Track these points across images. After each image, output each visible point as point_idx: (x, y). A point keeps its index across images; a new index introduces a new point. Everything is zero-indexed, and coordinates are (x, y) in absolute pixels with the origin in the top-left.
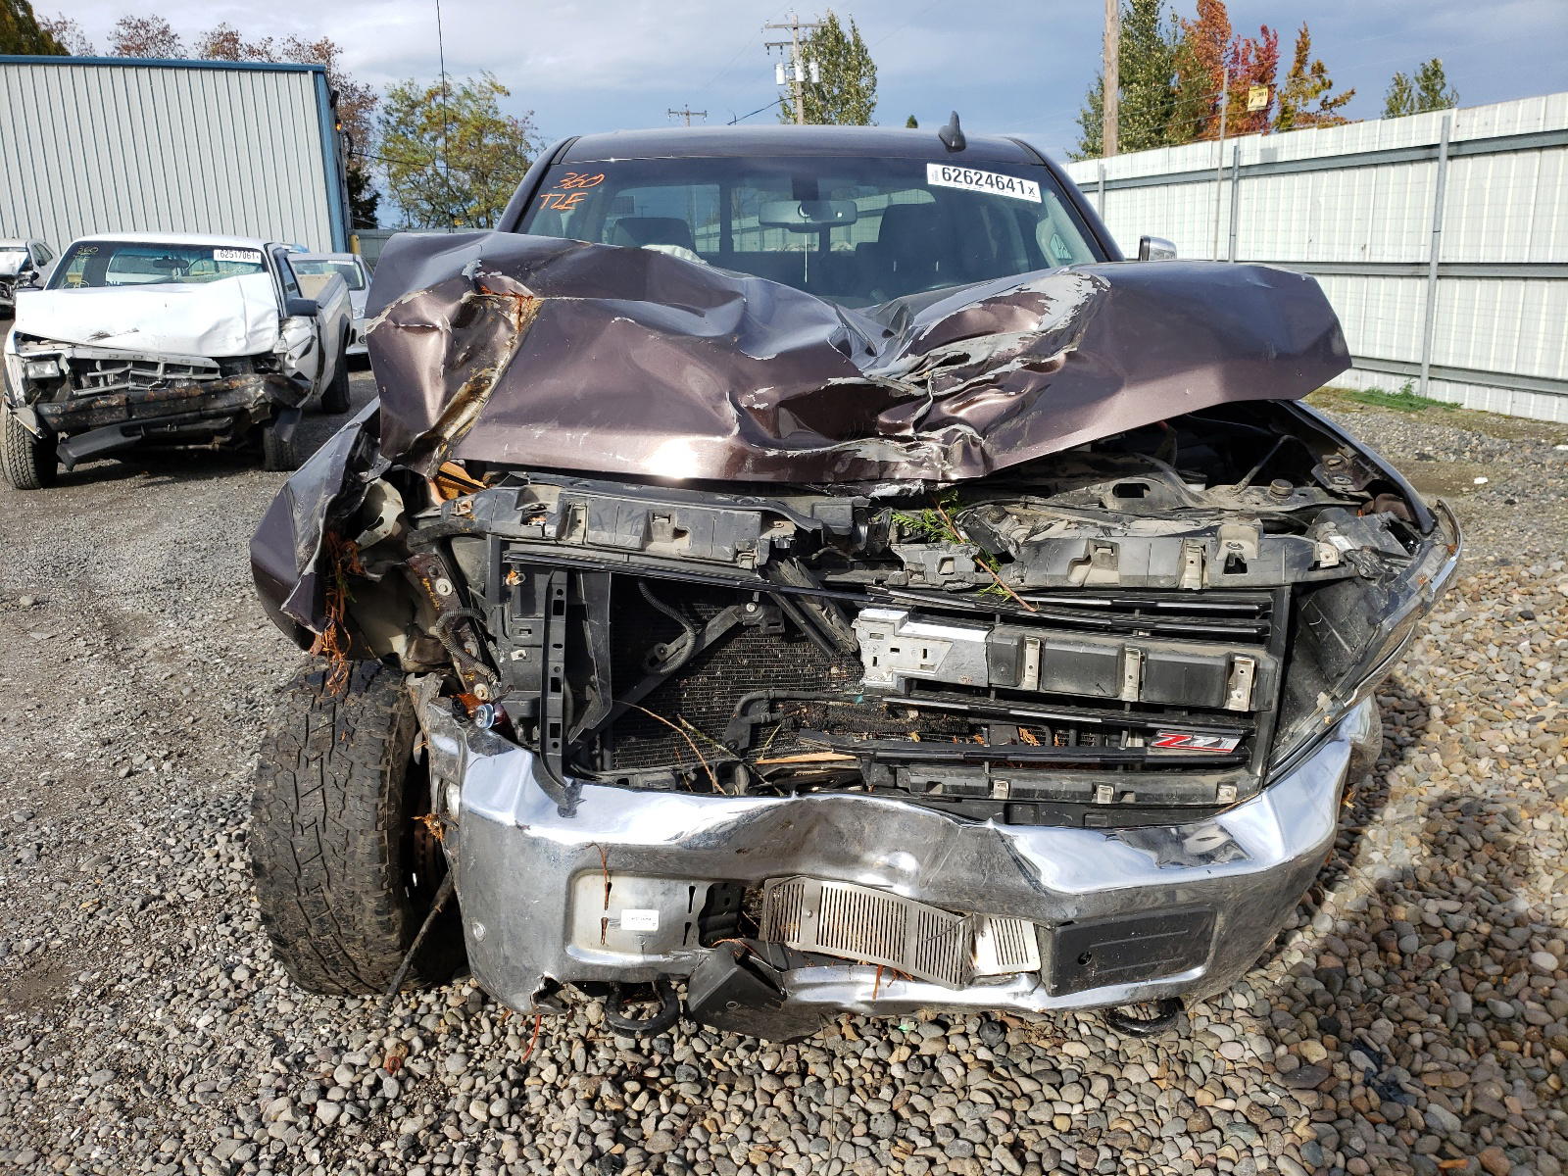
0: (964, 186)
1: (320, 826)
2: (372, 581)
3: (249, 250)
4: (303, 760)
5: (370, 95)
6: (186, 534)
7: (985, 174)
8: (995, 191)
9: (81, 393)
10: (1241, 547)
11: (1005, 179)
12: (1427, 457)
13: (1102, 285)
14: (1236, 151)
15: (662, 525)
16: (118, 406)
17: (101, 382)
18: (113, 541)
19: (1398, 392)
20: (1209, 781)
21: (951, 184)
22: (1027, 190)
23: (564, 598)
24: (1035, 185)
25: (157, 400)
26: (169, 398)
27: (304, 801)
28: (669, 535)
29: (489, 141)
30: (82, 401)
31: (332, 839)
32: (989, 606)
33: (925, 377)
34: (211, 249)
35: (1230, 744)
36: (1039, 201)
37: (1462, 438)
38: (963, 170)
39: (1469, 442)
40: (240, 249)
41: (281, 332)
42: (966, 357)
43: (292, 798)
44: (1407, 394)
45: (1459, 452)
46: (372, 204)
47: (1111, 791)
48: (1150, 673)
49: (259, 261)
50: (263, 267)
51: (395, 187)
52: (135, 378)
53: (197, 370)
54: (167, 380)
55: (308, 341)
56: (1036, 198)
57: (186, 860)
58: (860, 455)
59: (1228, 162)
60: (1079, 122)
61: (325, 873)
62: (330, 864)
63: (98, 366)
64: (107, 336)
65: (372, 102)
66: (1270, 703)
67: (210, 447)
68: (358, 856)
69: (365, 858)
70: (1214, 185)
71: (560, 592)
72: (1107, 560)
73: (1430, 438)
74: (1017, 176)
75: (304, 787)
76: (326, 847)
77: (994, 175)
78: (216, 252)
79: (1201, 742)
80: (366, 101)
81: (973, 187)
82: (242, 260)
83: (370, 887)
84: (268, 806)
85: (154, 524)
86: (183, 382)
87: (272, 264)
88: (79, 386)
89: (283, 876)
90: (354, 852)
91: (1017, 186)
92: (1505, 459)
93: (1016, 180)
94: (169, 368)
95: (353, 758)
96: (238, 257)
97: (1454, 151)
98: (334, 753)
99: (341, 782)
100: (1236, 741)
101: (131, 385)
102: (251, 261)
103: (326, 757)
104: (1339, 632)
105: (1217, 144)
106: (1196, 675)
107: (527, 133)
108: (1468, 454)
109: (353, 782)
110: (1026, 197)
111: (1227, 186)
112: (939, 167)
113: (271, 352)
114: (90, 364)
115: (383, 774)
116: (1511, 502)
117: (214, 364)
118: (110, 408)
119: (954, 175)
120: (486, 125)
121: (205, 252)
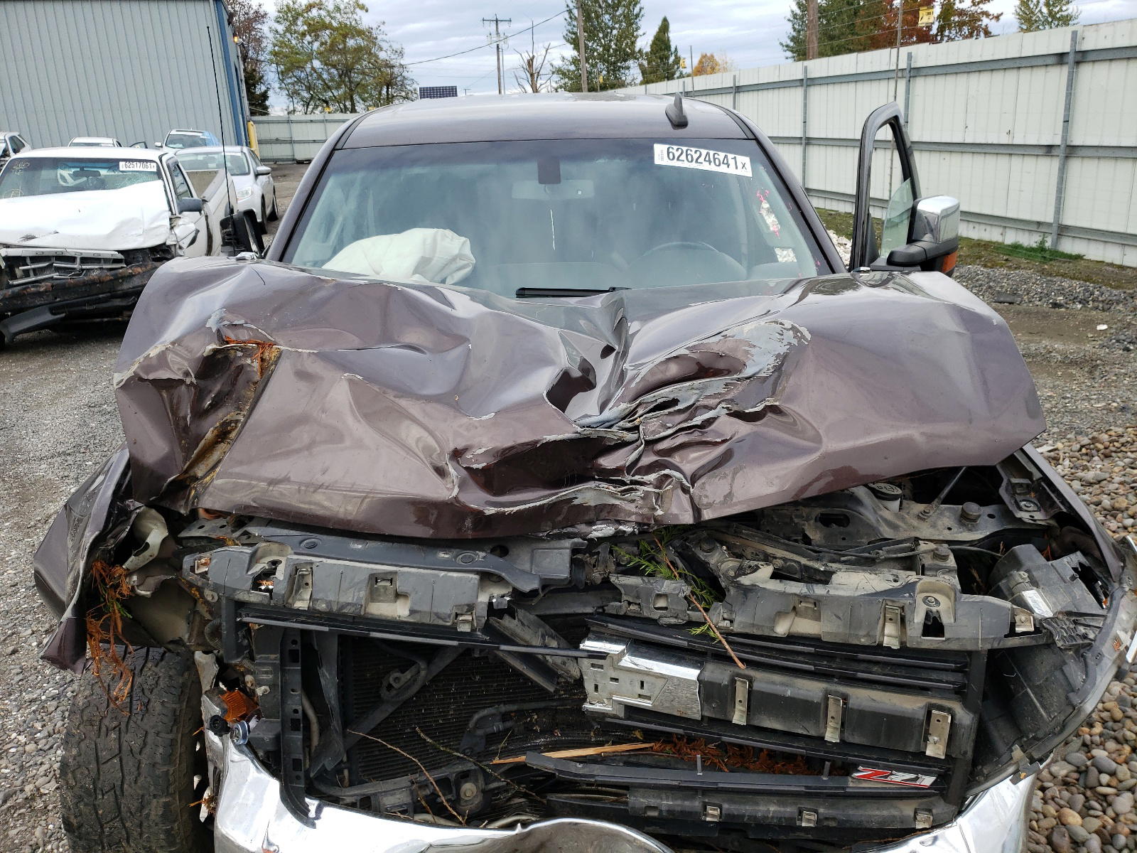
0: (686, 165)
1: (118, 789)
2: (143, 596)
3: (147, 161)
4: (104, 729)
5: (261, 12)
6: (96, 398)
7: (704, 152)
8: (712, 168)
9: (16, 282)
10: (937, 602)
11: (721, 155)
12: (1060, 306)
13: (803, 336)
14: (910, 56)
15: (385, 587)
16: (46, 291)
17: (32, 273)
18: (39, 405)
19: (1034, 245)
20: (907, 809)
21: (675, 163)
22: (740, 166)
23: (298, 647)
24: (746, 160)
25: (76, 286)
26: (85, 284)
27: (104, 768)
28: (392, 597)
29: (351, 43)
30: (16, 289)
31: (129, 804)
32: (700, 646)
33: (636, 422)
34: (117, 161)
35: (927, 781)
36: (750, 174)
37: (1086, 290)
38: (685, 149)
39: (1092, 294)
40: (140, 161)
41: (172, 228)
42: (675, 402)
43: (93, 766)
44: (1041, 249)
45: (1084, 302)
46: (264, 96)
47: (814, 817)
48: (850, 718)
49: (155, 170)
50: (158, 175)
51: (282, 81)
52: (58, 269)
53: (106, 260)
54: (83, 270)
55: (193, 234)
56: (748, 172)
57: (47, 747)
58: (576, 502)
59: (903, 65)
60: (789, 20)
61: (124, 833)
62: (128, 824)
63: (28, 261)
64: (33, 238)
65: (263, 17)
66: (965, 753)
67: (120, 319)
68: (152, 817)
69: (158, 820)
70: (892, 83)
71: (294, 642)
72: (810, 612)
73: (1061, 291)
74: (730, 153)
75: (104, 755)
76: (123, 809)
77: (712, 153)
78: (121, 164)
79: (899, 777)
80: (259, 17)
81: (694, 165)
82: (141, 169)
83: (164, 843)
84: (73, 772)
85: (72, 389)
86: (95, 272)
87: (166, 173)
88: (14, 277)
89: (88, 834)
90: (148, 815)
91: (732, 162)
92: (1120, 307)
93: (730, 156)
94: (85, 260)
95: (147, 728)
96: (138, 167)
97: (1079, 57)
98: (131, 723)
99: (136, 749)
100: (932, 779)
101: (56, 275)
102: (149, 170)
103: (123, 726)
104: (1035, 694)
105: (895, 51)
106: (896, 724)
107: (379, 37)
108: (1091, 302)
109: (147, 750)
110: (740, 172)
111: (902, 84)
112: (665, 147)
113: (164, 244)
114: (21, 260)
115: (173, 743)
116: (1128, 350)
117: (120, 256)
118: (39, 294)
119: (677, 154)
120: (348, 31)
121: (112, 164)
